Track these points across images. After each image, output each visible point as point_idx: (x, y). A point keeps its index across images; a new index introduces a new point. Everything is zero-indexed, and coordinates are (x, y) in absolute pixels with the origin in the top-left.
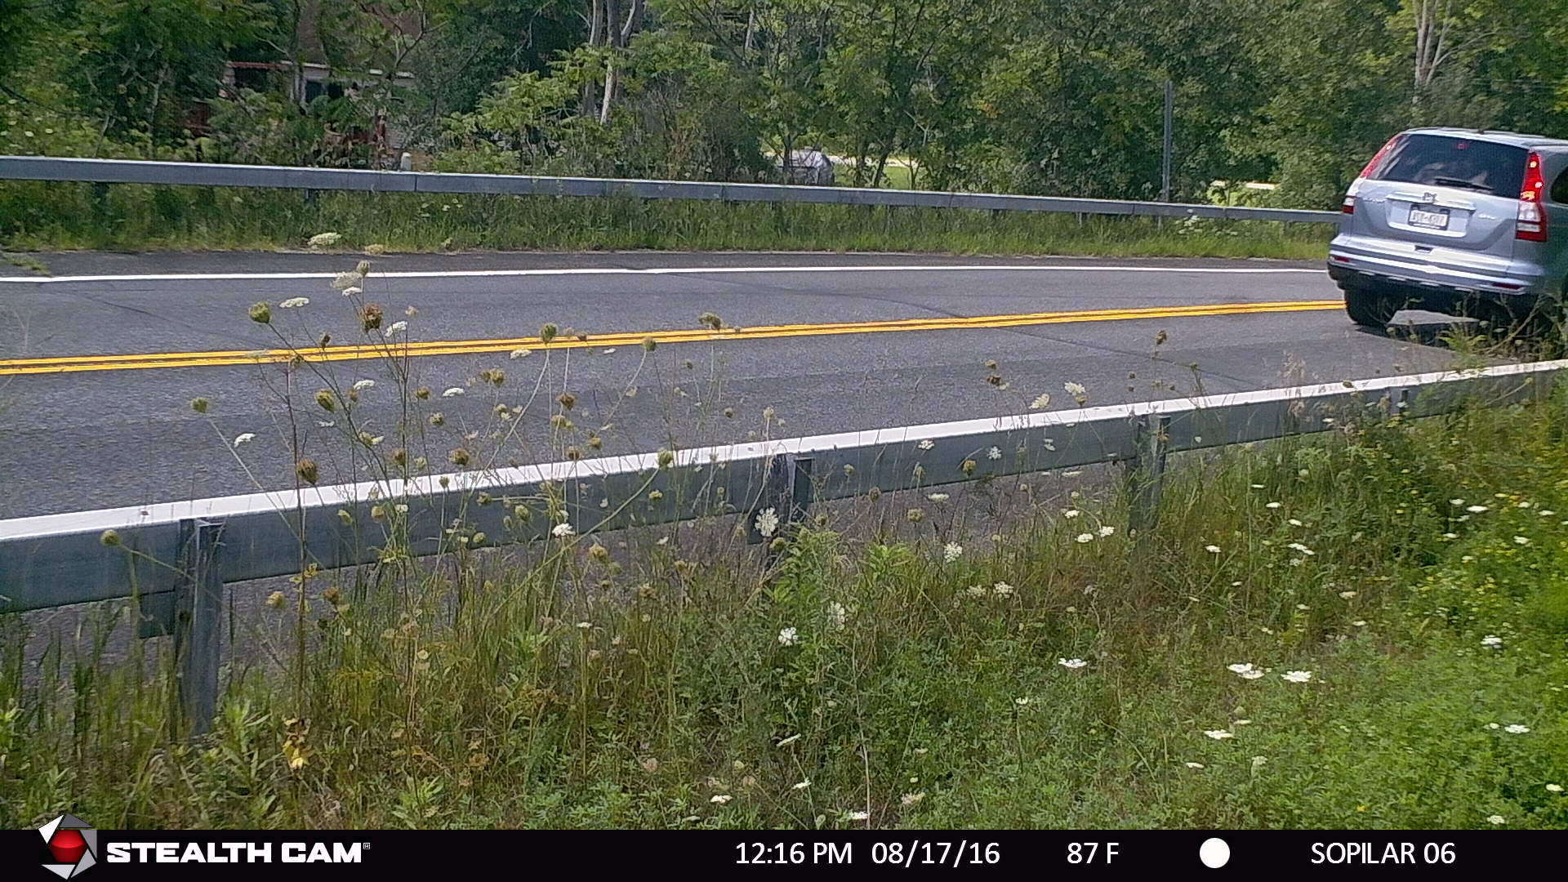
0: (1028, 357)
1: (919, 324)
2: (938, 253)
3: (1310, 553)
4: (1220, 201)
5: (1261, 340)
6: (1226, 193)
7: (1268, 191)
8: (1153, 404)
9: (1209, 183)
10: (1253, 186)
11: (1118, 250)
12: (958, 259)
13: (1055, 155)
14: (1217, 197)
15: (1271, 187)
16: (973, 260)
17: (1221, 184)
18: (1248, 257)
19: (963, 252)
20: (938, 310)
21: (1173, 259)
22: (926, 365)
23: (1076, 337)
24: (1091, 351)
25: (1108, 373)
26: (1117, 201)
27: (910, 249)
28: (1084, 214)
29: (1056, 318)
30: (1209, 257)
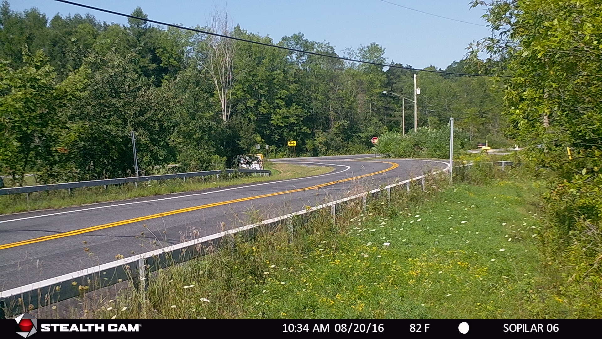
0: (91, 245)
1: (45, 238)
2: (49, 209)
3: (208, 301)
4: (158, 173)
5: (180, 224)
6: (160, 170)
7: (176, 166)
8: (142, 255)
9: (153, 167)
10: (171, 165)
11: (122, 197)
12: (58, 210)
13: (92, 164)
14: (157, 172)
15: (177, 165)
16: (65, 209)
17: (157, 167)
18: (172, 192)
19: (60, 207)
20: (53, 232)
21: (143, 197)
22: (50, 254)
23: (109, 234)
24: (115, 239)
25: (123, 245)
26: (119, 179)
27: (38, 209)
28: (107, 186)
29: (100, 227)
30: (157, 195)
